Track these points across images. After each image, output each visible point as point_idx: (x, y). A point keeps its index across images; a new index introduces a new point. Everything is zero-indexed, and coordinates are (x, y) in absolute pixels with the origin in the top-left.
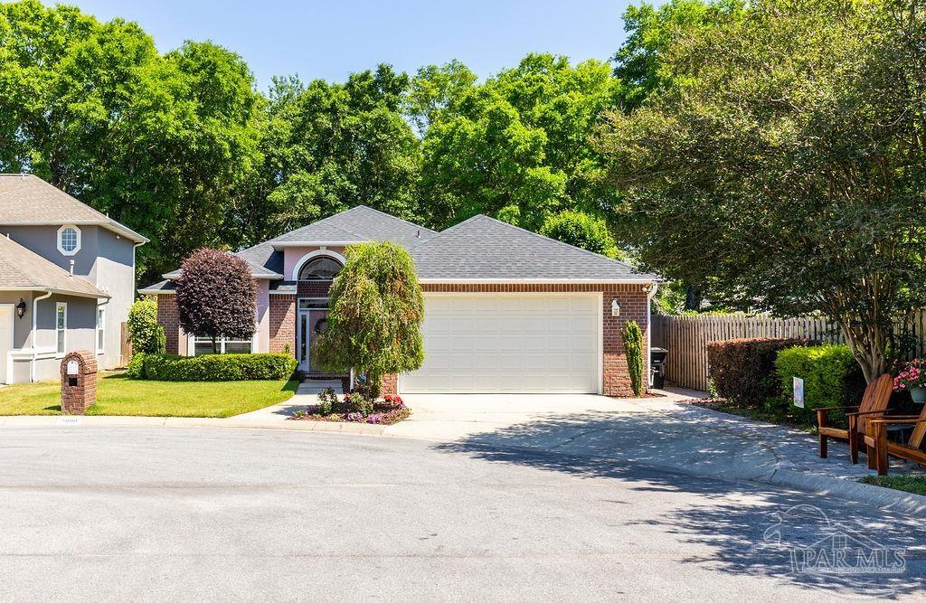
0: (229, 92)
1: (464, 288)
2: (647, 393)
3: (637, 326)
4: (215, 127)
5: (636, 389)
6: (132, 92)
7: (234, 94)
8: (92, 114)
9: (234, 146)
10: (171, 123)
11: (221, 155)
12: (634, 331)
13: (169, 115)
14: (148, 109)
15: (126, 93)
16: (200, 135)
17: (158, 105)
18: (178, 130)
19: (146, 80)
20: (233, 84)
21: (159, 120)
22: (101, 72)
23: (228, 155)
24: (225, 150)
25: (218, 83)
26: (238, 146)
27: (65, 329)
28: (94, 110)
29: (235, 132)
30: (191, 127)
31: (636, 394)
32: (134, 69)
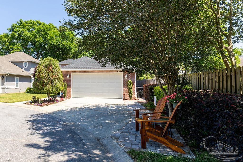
0: (68, 36)
1: (87, 72)
2: (135, 99)
3: (131, 81)
4: (65, 43)
5: (130, 98)
6: (47, 36)
7: (69, 36)
8: (40, 41)
9: (69, 47)
10: (55, 42)
11: (67, 49)
12: (130, 82)
13: (54, 40)
14: (50, 39)
15: (46, 36)
16: (61, 44)
17: (52, 38)
18: (56, 43)
19: (50, 34)
20: (68, 34)
21: (52, 41)
22: (42, 32)
23: (68, 48)
24: (67, 47)
25: (65, 34)
26: (70, 47)
27: (19, 82)
28: (40, 40)
29: (70, 44)
30: (60, 43)
31: (130, 99)
32: (48, 32)
